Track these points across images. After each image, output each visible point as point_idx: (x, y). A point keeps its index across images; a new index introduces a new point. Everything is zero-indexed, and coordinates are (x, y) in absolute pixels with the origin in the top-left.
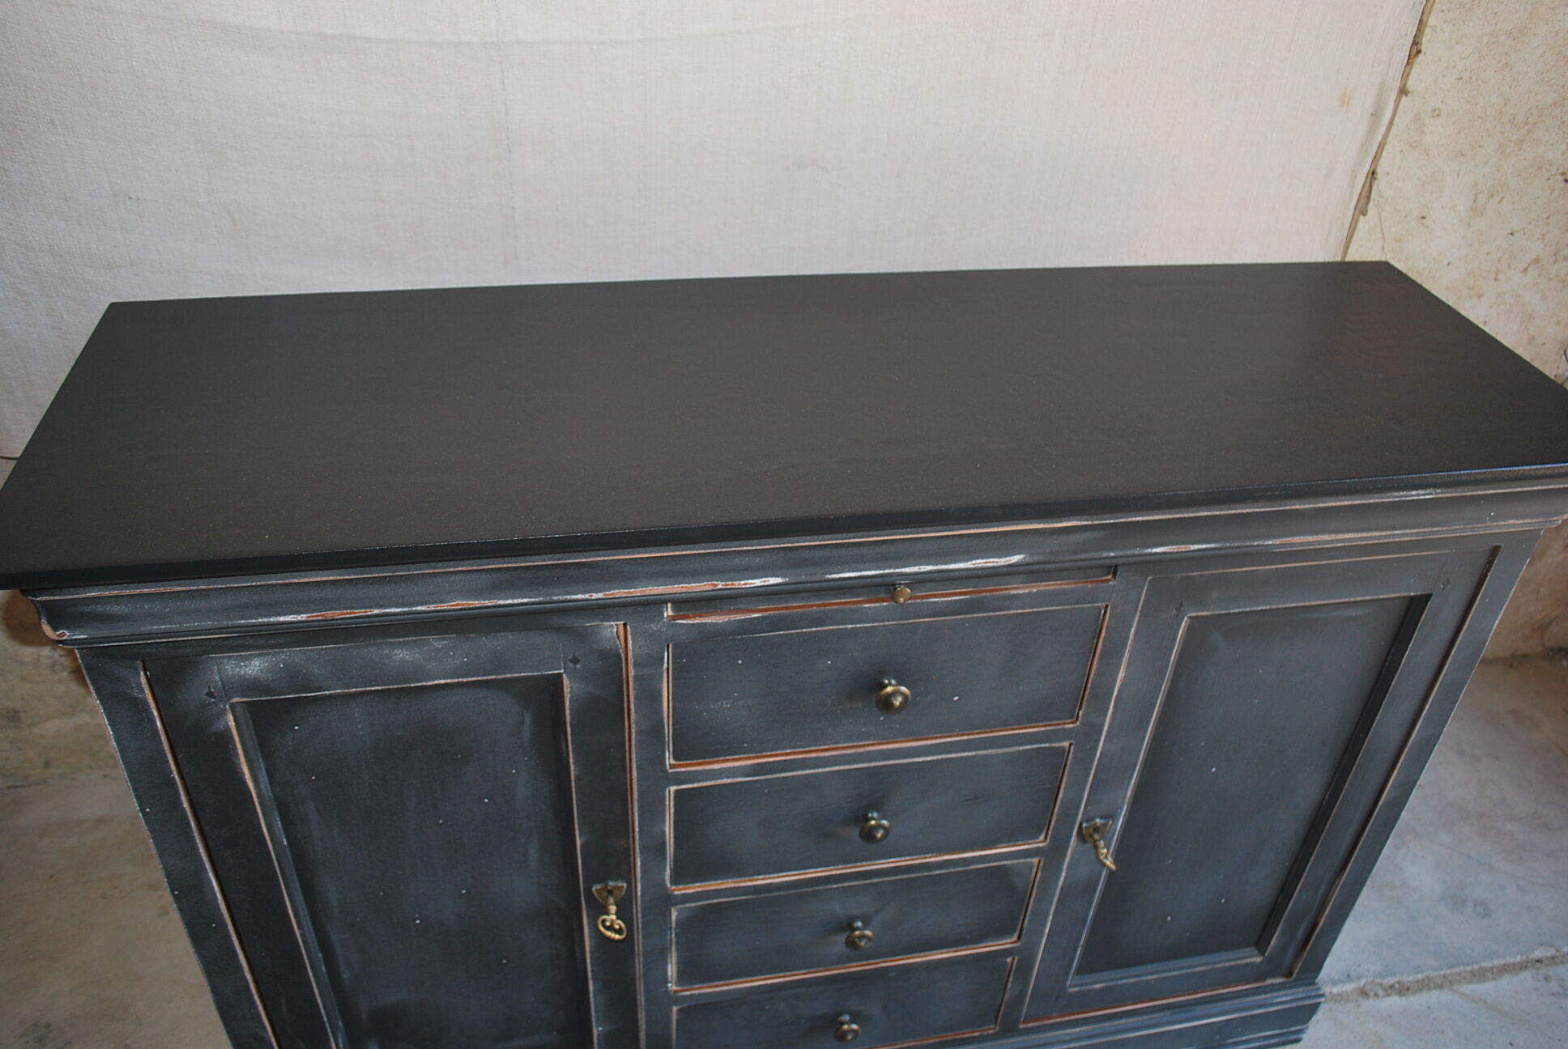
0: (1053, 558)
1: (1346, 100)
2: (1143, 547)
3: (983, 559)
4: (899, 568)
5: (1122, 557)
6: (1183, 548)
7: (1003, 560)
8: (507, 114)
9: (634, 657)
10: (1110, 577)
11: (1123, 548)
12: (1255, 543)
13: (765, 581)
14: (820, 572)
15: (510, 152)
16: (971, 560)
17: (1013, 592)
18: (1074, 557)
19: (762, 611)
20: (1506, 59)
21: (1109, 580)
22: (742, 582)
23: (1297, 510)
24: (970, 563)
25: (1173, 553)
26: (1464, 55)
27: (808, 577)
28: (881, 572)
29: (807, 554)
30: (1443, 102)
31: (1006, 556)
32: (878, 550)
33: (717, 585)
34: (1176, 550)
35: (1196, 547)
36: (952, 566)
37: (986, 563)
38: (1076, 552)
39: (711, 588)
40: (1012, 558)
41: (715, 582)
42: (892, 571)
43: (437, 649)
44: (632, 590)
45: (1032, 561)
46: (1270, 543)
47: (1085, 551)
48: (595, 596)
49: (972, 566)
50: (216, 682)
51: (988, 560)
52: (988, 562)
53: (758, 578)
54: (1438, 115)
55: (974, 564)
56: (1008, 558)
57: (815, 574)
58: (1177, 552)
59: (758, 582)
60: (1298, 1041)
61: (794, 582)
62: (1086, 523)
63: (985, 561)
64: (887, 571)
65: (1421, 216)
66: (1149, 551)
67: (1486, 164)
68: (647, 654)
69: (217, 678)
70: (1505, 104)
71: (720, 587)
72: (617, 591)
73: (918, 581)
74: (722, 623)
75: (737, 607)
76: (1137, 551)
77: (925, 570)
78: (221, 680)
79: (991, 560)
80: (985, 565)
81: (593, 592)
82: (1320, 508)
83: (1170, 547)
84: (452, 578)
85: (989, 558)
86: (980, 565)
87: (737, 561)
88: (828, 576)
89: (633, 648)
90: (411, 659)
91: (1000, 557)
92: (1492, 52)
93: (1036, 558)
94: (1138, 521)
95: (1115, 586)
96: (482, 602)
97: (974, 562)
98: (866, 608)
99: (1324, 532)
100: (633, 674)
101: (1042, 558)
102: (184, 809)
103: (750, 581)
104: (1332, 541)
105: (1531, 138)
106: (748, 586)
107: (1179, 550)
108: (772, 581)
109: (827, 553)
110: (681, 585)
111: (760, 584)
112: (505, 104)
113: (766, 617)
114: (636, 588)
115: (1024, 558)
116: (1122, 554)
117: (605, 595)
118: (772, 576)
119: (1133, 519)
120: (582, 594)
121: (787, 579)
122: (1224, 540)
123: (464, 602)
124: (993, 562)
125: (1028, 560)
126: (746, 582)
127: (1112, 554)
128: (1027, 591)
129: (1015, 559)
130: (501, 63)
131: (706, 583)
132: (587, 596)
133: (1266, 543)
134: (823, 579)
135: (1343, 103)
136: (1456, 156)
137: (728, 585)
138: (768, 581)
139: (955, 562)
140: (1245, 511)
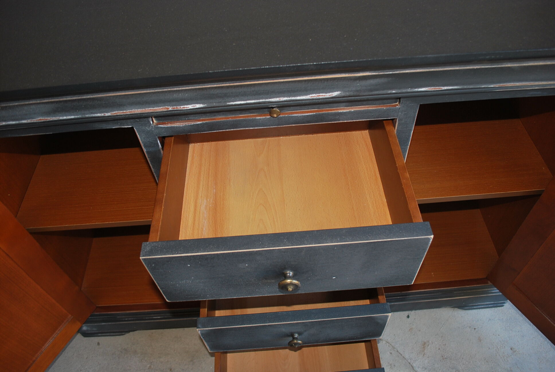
0: (358, 94)
2: (412, 87)
3: (316, 94)
4: (267, 99)
5: (400, 93)
6: (437, 88)
9: (143, 143)
10: (397, 103)
11: (400, 89)
12: (483, 86)
13: (194, 106)
14: (223, 101)
16: (309, 95)
17: (340, 111)
18: (371, 93)
19: (203, 120)
21: (397, 105)
22: (182, 107)
23: (509, 67)
24: (308, 96)
25: (432, 91)
27: (217, 104)
28: (258, 101)
29: (212, 92)
31: (329, 92)
32: (253, 89)
33: (169, 108)
34: (433, 90)
35: (446, 88)
36: (299, 98)
37: (318, 96)
38: (371, 90)
39: (166, 110)
40: (333, 93)
41: (167, 107)
42: (264, 100)
44: (125, 111)
45: (345, 95)
46: (492, 86)
47: (377, 90)
48: (107, 114)
49: (310, 98)
51: (319, 95)
52: (320, 96)
53: (190, 105)
55: (311, 97)
56: (331, 94)
57: (220, 102)
58: (434, 91)
59: (190, 107)
60: (502, 306)
61: (210, 106)
62: (374, 74)
63: (317, 95)
64: (261, 101)
66: (416, 90)
68: (149, 141)
73: (283, 106)
74: (182, 126)
75: (189, 118)
76: (409, 90)
77: (283, 100)
80: (318, 97)
82: (525, 66)
83: (429, 88)
84: (32, 107)
85: (319, 93)
86: (315, 97)
87: (175, 96)
88: (228, 103)
89: (141, 139)
91: (326, 93)
93: (348, 94)
94: (407, 73)
95: (399, 108)
96: (52, 118)
97: (311, 95)
98: (258, 119)
99: (526, 80)
100: (145, 151)
101: (352, 93)
103: (186, 106)
104: (532, 86)
106: (185, 109)
107: (435, 90)
108: (198, 106)
109: (225, 91)
110: (149, 109)
111: (191, 108)
113: (205, 123)
114: (126, 110)
115: (340, 93)
116: (400, 91)
117: (112, 114)
118: (197, 103)
119: (404, 72)
120: (100, 113)
121: (206, 105)
122: (463, 84)
123: (43, 118)
124: (322, 96)
125: (343, 94)
126: (184, 106)
127: (394, 92)
128: (348, 111)
129: (335, 94)
131: (162, 107)
132: (102, 115)
133: (490, 86)
134: (226, 105)
137: (175, 108)
138: (196, 106)
139: (300, 95)
140: (475, 67)
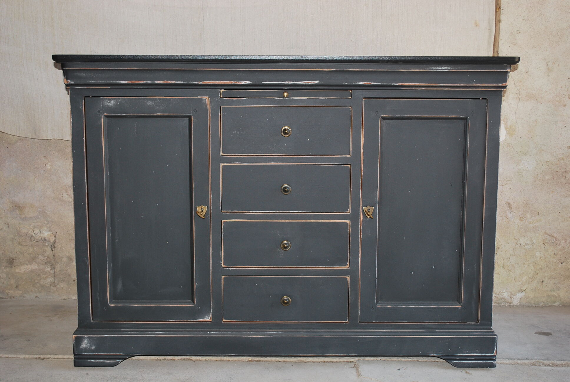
1: (477, 24)
7: (313, 82)
8: (204, 29)
9: (211, 110)
13: (245, 82)
15: (204, 41)
16: (303, 81)
20: (540, 12)
22: (239, 82)
25: (366, 85)
26: (522, 11)
30: (520, 28)
33: (232, 82)
35: (373, 83)
36: (298, 83)
37: (308, 82)
40: (315, 81)
41: (232, 81)
42: (281, 82)
43: (159, 102)
44: (210, 82)
46: (397, 84)
48: (200, 83)
50: (101, 107)
52: (309, 82)
54: (520, 33)
55: (304, 83)
64: (279, 82)
65: (526, 72)
67: (547, 50)
68: (215, 109)
69: (102, 106)
70: (546, 28)
71: (233, 83)
72: (206, 81)
73: (289, 89)
76: (354, 83)
77: (290, 83)
78: (103, 106)
79: (309, 81)
81: (199, 81)
84: (164, 73)
86: (306, 83)
88: (263, 82)
89: (211, 106)
90: (152, 105)
92: (534, 10)
100: (210, 116)
102: (84, 152)
103: (241, 82)
105: (562, 40)
106: (241, 84)
107: (368, 84)
108: (247, 82)
111: (244, 83)
112: (204, 27)
115: (319, 82)
117: (203, 83)
123: (167, 81)
124: (310, 82)
125: (321, 83)
129: (316, 82)
130: (203, 14)
132: (198, 83)
134: (261, 83)
135: (476, 26)
136: (533, 48)
137: (235, 82)
